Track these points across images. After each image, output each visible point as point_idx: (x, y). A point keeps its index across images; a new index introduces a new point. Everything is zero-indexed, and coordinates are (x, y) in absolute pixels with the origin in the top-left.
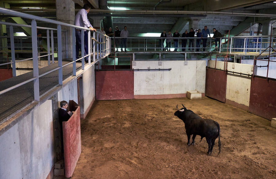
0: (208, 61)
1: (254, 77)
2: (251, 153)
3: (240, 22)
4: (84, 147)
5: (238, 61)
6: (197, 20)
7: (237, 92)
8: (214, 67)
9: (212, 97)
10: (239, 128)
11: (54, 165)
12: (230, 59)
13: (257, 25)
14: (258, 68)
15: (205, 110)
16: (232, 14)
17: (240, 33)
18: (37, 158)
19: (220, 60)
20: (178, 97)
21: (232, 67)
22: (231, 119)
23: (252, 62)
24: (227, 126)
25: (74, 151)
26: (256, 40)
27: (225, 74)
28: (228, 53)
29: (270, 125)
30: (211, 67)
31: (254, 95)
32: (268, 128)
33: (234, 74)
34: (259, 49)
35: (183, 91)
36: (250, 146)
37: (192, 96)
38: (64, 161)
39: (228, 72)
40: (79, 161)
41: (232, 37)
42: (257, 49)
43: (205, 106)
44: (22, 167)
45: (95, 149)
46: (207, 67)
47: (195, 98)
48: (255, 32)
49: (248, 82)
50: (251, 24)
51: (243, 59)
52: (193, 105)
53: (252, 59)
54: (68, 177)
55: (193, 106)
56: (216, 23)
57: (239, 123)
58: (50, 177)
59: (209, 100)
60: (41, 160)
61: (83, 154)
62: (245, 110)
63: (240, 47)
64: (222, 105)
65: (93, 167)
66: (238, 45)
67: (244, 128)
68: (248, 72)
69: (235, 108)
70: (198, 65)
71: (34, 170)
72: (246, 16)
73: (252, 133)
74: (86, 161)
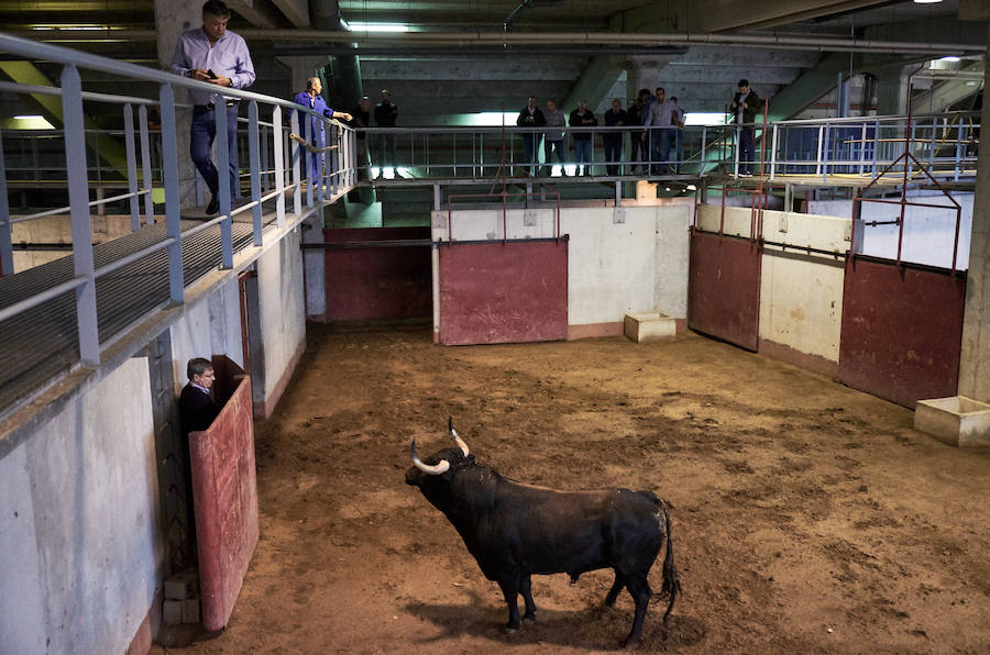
0: (697, 206)
1: (853, 262)
2: (851, 522)
3: (802, 72)
4: (269, 519)
5: (799, 206)
6: (654, 64)
7: (797, 314)
8: (717, 229)
9: (712, 331)
10: (808, 437)
11: (163, 589)
12: (770, 198)
13: (858, 82)
14: (866, 227)
15: (691, 379)
16: (776, 44)
17: (804, 109)
18: (102, 565)
19: (736, 203)
20: (596, 333)
21: (779, 225)
22: (779, 406)
23: (847, 207)
24: (764, 433)
25: (233, 537)
26: (857, 133)
27: (755, 251)
28: (764, 179)
29: (910, 424)
30: (704, 229)
31: (856, 323)
32: (904, 436)
33: (785, 251)
34: (869, 163)
36: (847, 500)
37: (643, 332)
38: (197, 571)
39: (766, 246)
40: (251, 568)
41: (776, 122)
42: (862, 162)
43: (690, 363)
44: (46, 600)
45: (308, 524)
46: (692, 228)
47: (652, 336)
48: (853, 106)
49: (836, 276)
50: (840, 75)
51: (814, 199)
52: (648, 362)
53: (846, 198)
54: (214, 628)
55: (647, 366)
56: (718, 73)
57: (807, 422)
58: (148, 627)
59: (703, 344)
60: (115, 572)
61: (265, 543)
62: (827, 376)
63: (804, 158)
64: (746, 361)
65: (302, 589)
66: (798, 151)
67: (824, 437)
68: (832, 244)
69: (793, 367)
70: (660, 224)
71: (89, 607)
72: (822, 49)
73: (851, 453)
74: (275, 568)
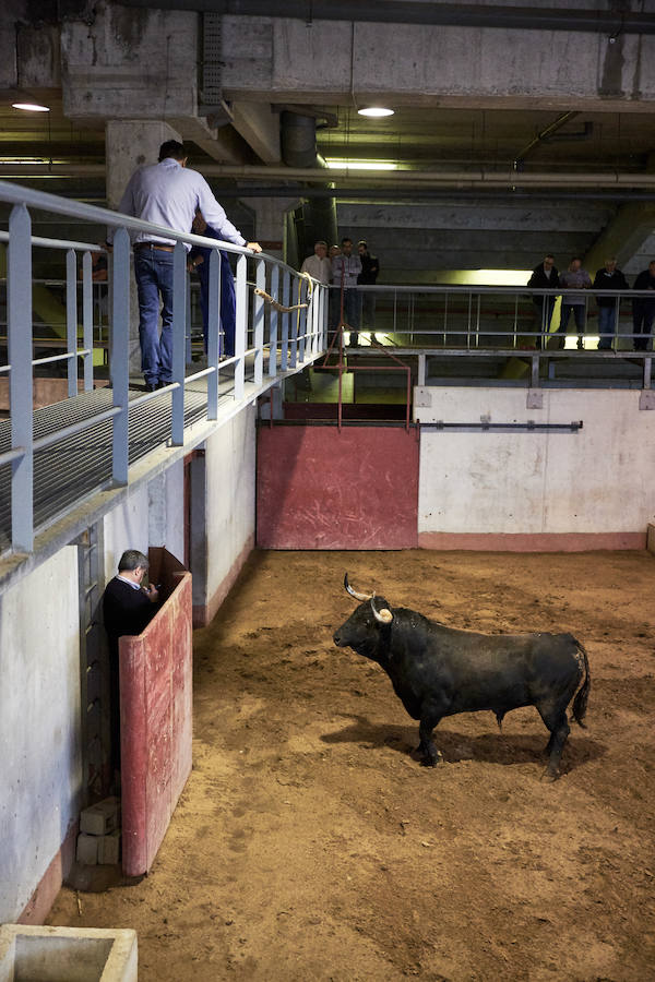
4: (204, 746)
11: (79, 819)
18: (12, 787)
20: (610, 546)
25: (162, 764)
35: (634, 522)
38: (119, 802)
40: (180, 804)
45: (250, 756)
54: (135, 873)
58: (59, 867)
60: (26, 796)
61: (198, 775)
65: (239, 835)
74: (210, 805)
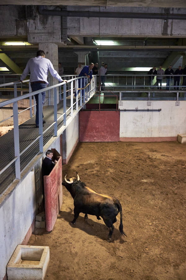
4: (66, 197)
11: (36, 218)
18: (19, 213)
20: (168, 140)
35: (174, 134)
37: (183, 141)
38: (45, 213)
52: (184, 151)
54: (49, 231)
58: (31, 229)
60: (23, 215)
71: (16, 225)
